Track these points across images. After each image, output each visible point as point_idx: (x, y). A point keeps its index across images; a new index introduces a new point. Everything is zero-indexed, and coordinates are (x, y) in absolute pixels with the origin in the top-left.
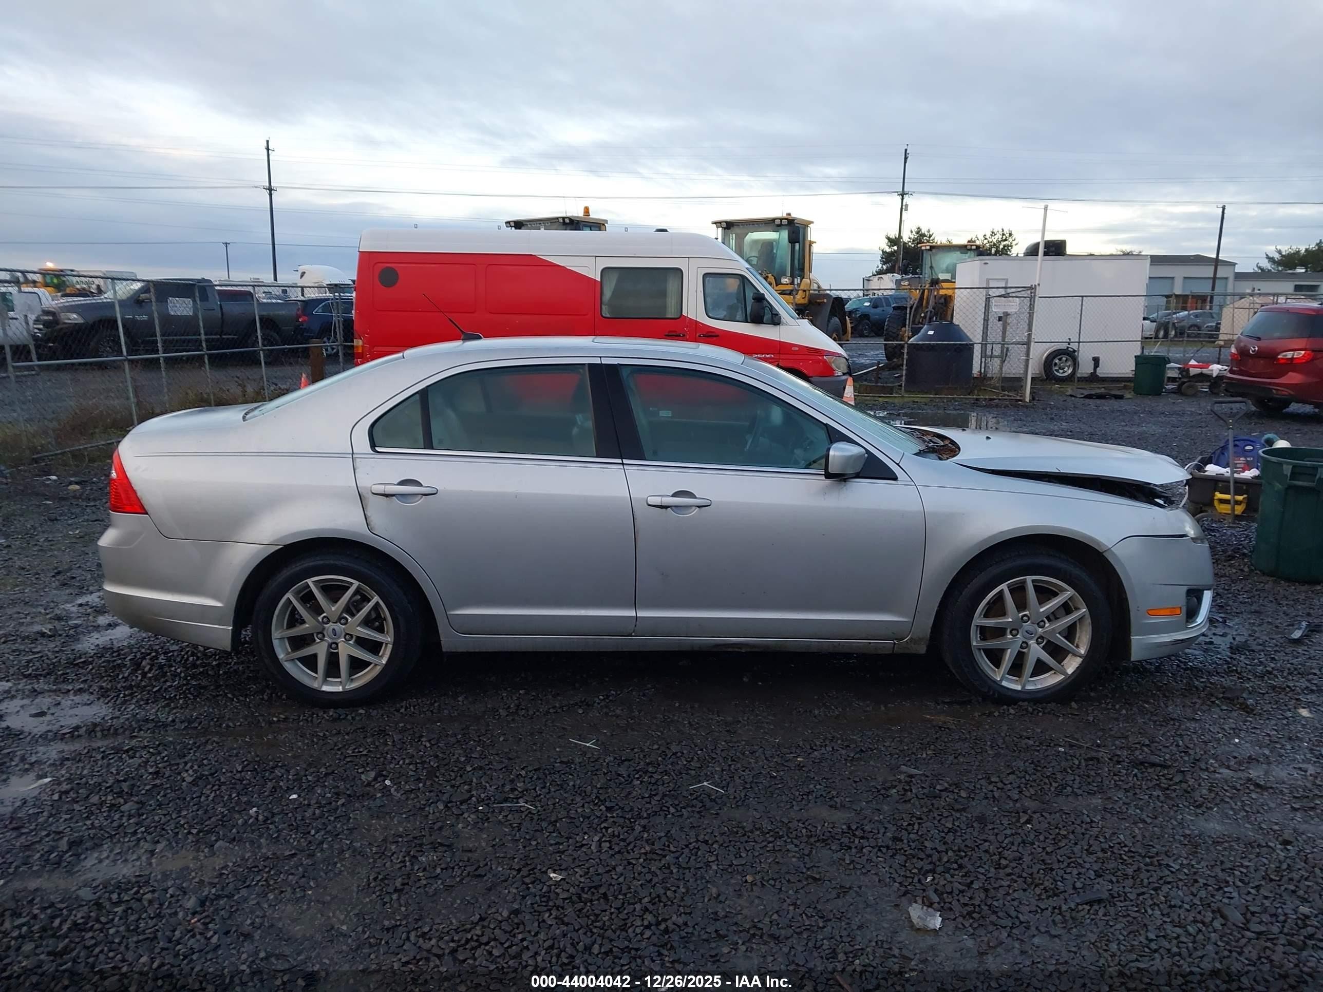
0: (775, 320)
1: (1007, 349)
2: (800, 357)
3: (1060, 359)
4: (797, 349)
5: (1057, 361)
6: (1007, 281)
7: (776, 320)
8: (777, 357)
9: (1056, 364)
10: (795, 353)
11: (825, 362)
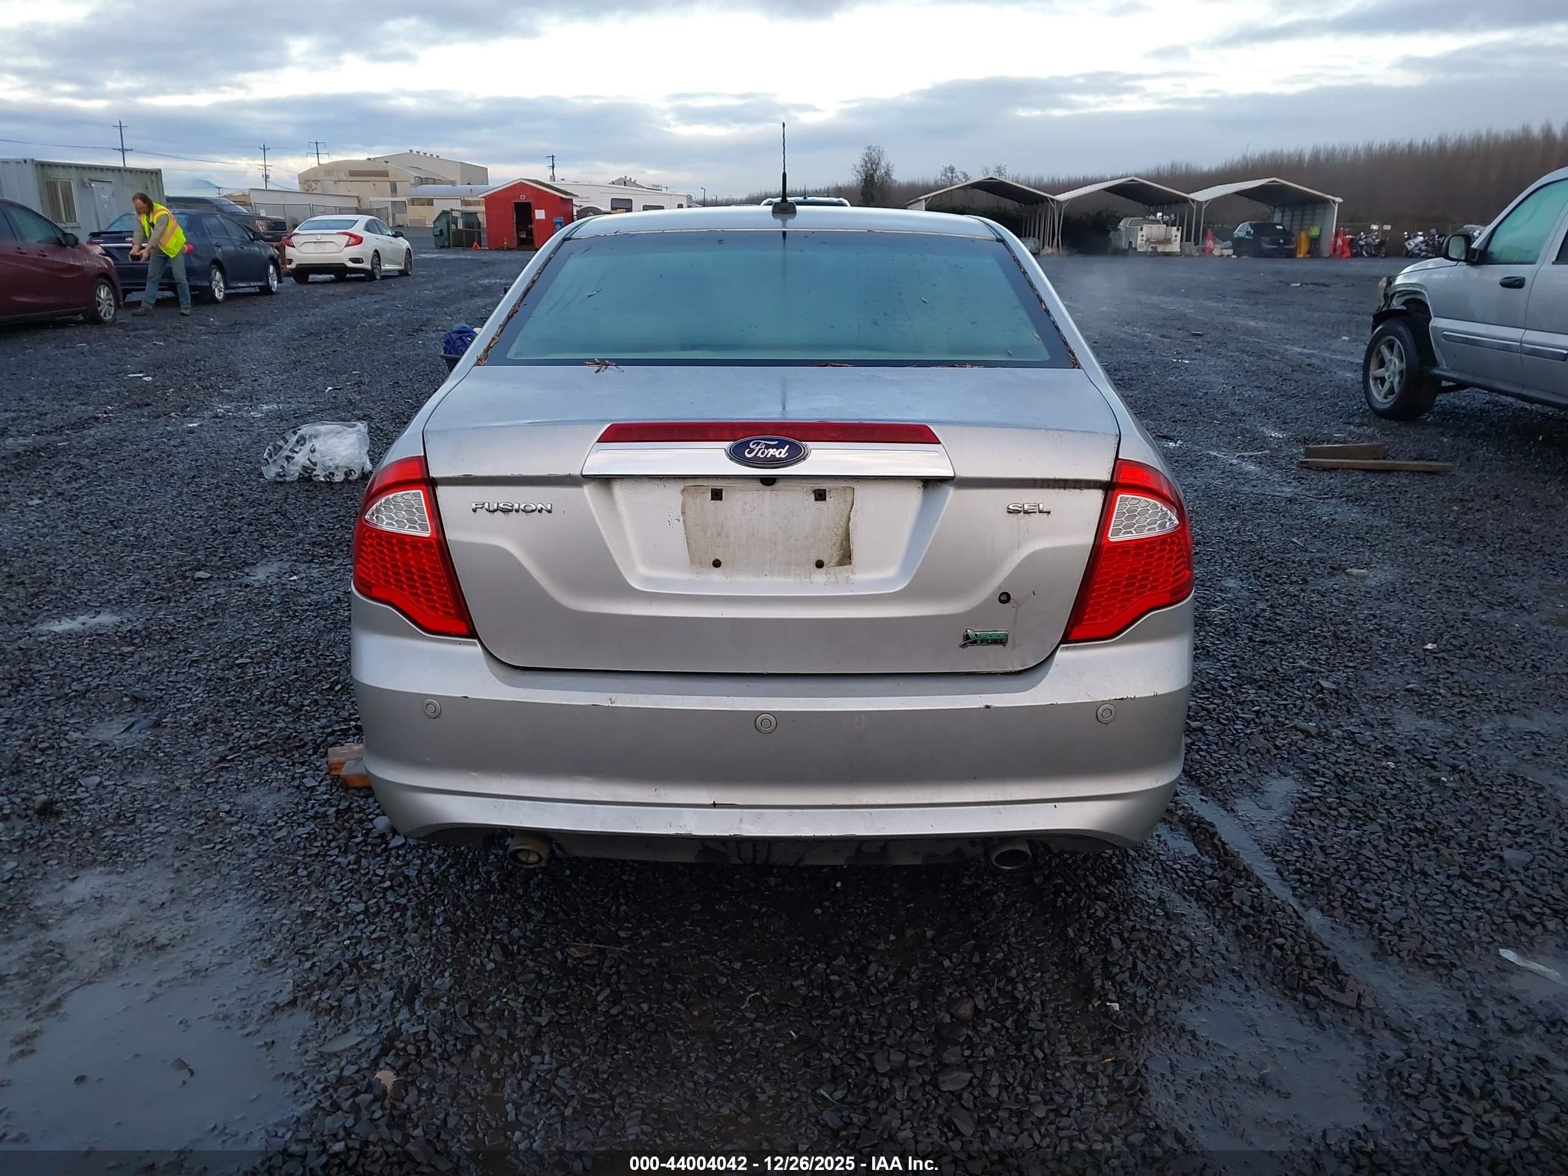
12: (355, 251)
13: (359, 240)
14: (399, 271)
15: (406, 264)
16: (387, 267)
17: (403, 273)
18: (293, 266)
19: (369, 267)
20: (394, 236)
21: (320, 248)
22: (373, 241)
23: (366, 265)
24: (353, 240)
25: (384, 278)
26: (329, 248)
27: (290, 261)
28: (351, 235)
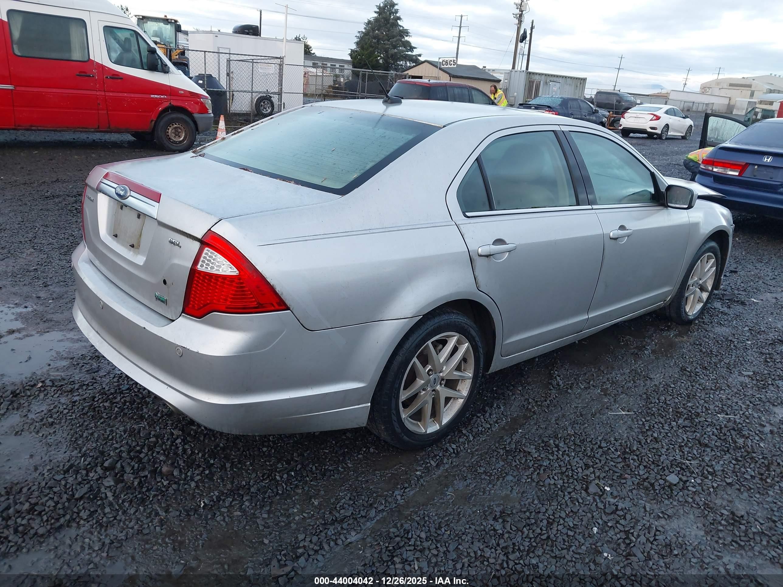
0: (165, 70)
1: (233, 95)
2: (185, 98)
3: (264, 103)
4: (182, 92)
5: (262, 103)
6: (230, 49)
7: (167, 70)
8: (169, 97)
9: (262, 105)
10: (181, 95)
11: (202, 103)
12: (654, 124)
13: (658, 118)
14: (682, 137)
15: (686, 133)
16: (671, 133)
17: (683, 138)
18: (621, 128)
19: (660, 132)
20: (684, 118)
21: (638, 120)
22: (666, 119)
23: (659, 131)
24: (655, 118)
25: (667, 139)
26: (641, 120)
27: (621, 125)
28: (654, 115)
